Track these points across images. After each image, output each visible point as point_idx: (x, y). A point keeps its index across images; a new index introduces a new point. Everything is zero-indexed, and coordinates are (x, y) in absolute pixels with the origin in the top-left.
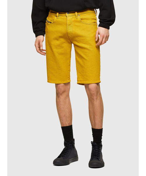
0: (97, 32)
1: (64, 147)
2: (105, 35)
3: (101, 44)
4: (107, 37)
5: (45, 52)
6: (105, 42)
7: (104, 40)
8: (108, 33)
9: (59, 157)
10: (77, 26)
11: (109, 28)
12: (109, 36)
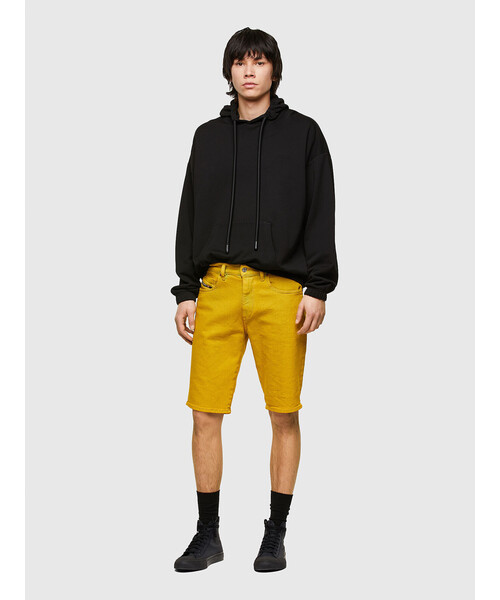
0: (301, 306)
1: (196, 532)
2: (317, 314)
3: (309, 330)
4: (321, 319)
5: (191, 335)
6: (317, 327)
7: (314, 323)
8: (323, 309)
9: (186, 554)
10: (266, 296)
11: (324, 299)
12: (324, 314)
